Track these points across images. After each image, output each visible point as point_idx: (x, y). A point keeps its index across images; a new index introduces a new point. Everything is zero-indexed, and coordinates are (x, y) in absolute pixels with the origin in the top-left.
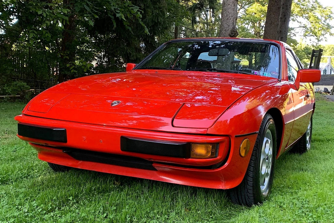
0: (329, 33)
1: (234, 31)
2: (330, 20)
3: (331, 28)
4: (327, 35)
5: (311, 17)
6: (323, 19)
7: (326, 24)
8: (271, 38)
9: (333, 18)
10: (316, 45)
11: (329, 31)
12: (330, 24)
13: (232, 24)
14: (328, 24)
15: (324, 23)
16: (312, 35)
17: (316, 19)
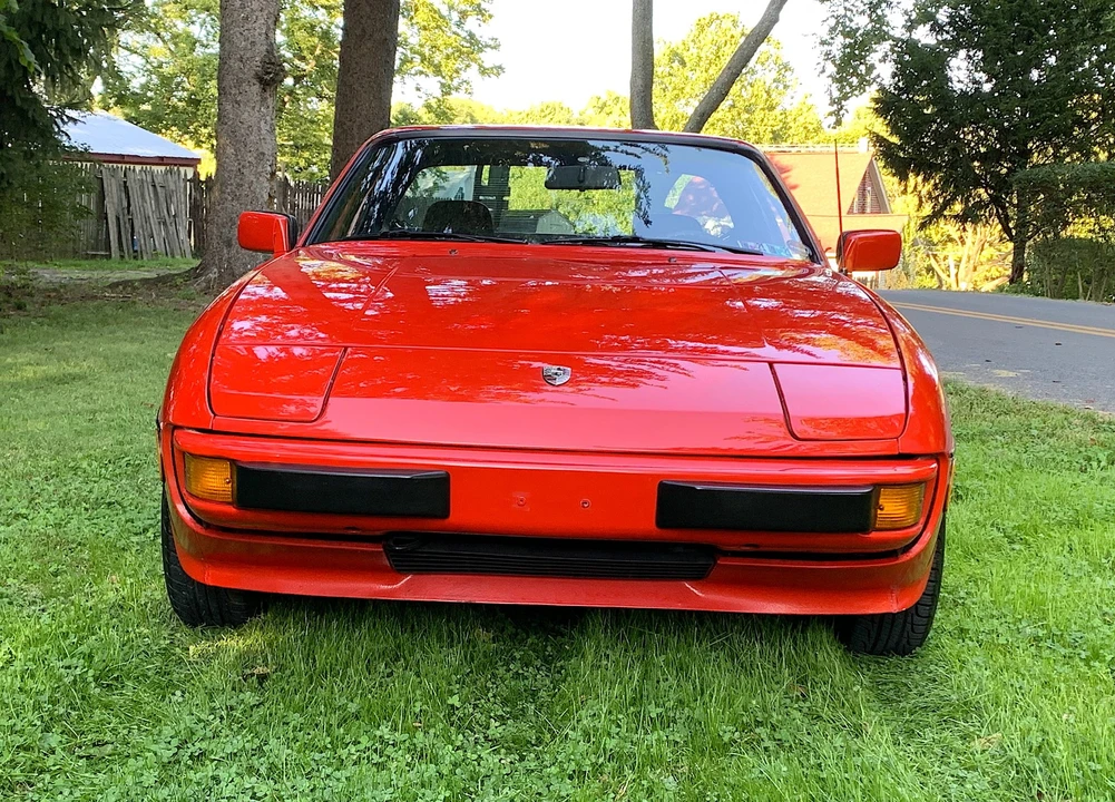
0: (475, 67)
1: (273, 64)
2: (482, 23)
3: (481, 50)
4: (472, 73)
5: (421, 9)
6: (455, 16)
7: (464, 34)
8: (366, 86)
9: (490, 16)
10: (439, 106)
11: (475, 60)
12: (477, 36)
13: (264, 36)
14: (471, 35)
15: (459, 31)
16: (421, 73)
17: (436, 16)
